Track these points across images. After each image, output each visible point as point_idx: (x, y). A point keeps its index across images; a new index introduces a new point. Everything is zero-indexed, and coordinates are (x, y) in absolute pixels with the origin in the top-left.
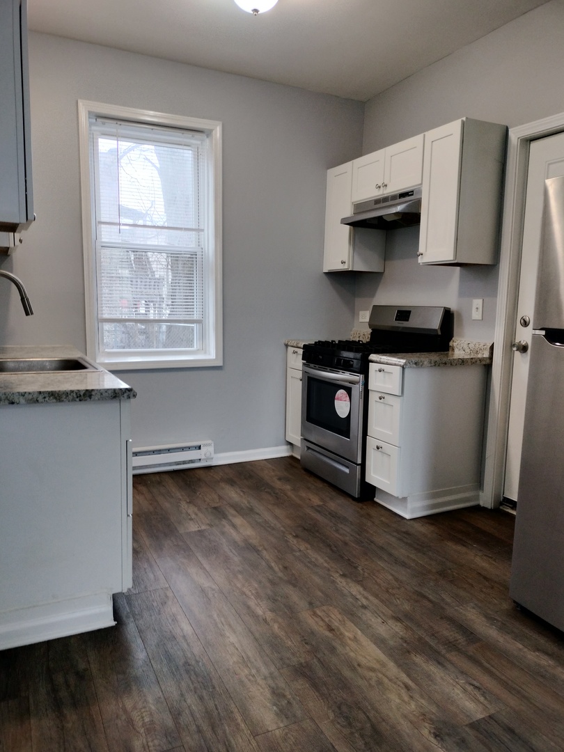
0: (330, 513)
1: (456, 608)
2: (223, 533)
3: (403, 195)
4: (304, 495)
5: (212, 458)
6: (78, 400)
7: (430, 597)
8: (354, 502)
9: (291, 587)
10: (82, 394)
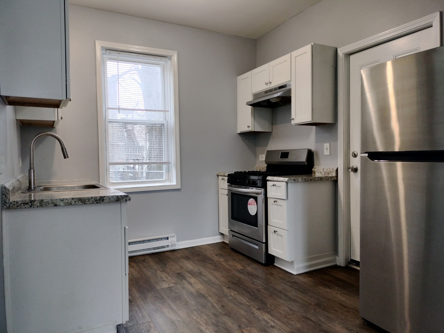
0: (248, 274)
1: (328, 324)
2: (184, 288)
3: (280, 87)
4: (232, 263)
5: (176, 245)
6: (95, 202)
7: (312, 319)
8: (262, 267)
9: (227, 318)
10: (98, 199)
